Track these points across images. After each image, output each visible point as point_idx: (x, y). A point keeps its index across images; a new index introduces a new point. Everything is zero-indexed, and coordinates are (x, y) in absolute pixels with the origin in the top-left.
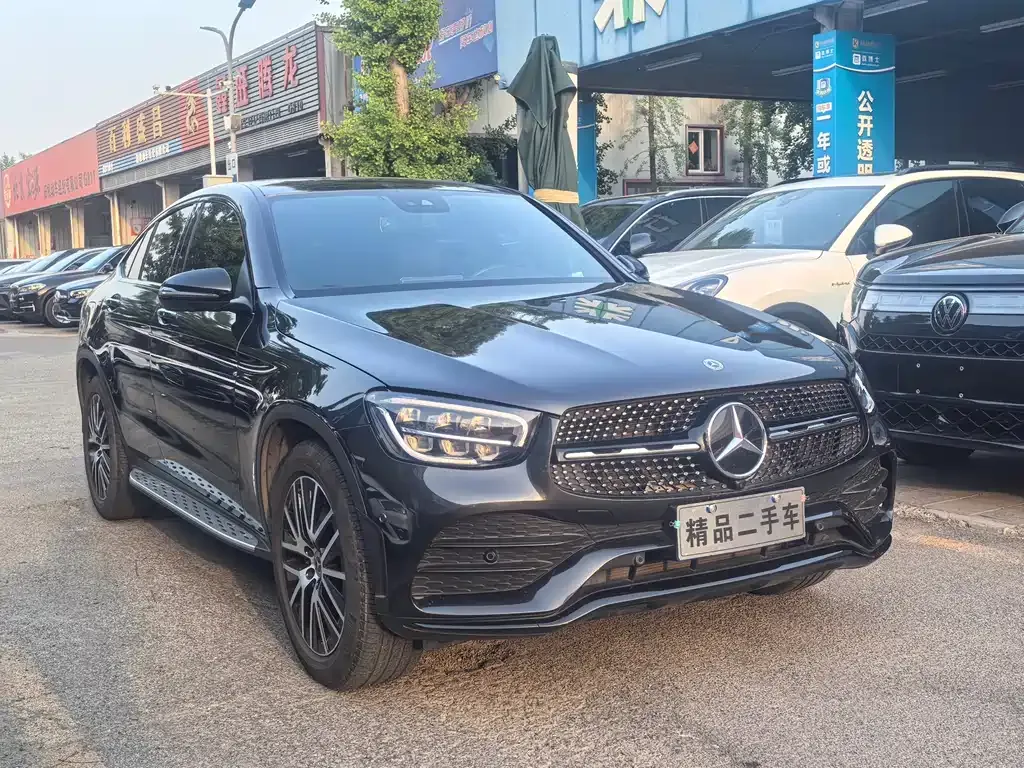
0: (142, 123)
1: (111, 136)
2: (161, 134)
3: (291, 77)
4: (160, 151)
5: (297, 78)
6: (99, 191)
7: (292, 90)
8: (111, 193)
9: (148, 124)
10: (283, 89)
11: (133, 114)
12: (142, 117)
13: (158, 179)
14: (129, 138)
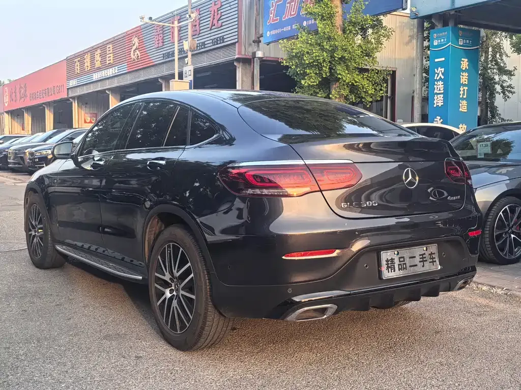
0: (99, 55)
1: (76, 64)
2: (112, 61)
3: (215, 22)
4: (110, 72)
5: (220, 22)
6: (66, 97)
7: (216, 30)
8: (73, 98)
9: (103, 56)
10: (209, 29)
11: (92, 50)
12: (99, 51)
13: (107, 89)
14: (89, 65)
